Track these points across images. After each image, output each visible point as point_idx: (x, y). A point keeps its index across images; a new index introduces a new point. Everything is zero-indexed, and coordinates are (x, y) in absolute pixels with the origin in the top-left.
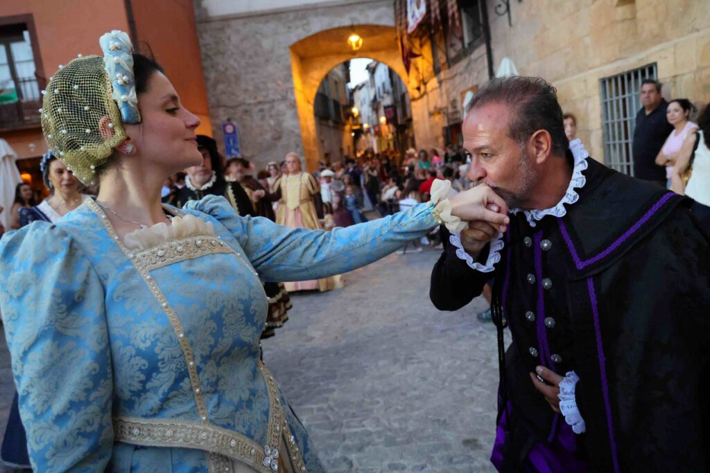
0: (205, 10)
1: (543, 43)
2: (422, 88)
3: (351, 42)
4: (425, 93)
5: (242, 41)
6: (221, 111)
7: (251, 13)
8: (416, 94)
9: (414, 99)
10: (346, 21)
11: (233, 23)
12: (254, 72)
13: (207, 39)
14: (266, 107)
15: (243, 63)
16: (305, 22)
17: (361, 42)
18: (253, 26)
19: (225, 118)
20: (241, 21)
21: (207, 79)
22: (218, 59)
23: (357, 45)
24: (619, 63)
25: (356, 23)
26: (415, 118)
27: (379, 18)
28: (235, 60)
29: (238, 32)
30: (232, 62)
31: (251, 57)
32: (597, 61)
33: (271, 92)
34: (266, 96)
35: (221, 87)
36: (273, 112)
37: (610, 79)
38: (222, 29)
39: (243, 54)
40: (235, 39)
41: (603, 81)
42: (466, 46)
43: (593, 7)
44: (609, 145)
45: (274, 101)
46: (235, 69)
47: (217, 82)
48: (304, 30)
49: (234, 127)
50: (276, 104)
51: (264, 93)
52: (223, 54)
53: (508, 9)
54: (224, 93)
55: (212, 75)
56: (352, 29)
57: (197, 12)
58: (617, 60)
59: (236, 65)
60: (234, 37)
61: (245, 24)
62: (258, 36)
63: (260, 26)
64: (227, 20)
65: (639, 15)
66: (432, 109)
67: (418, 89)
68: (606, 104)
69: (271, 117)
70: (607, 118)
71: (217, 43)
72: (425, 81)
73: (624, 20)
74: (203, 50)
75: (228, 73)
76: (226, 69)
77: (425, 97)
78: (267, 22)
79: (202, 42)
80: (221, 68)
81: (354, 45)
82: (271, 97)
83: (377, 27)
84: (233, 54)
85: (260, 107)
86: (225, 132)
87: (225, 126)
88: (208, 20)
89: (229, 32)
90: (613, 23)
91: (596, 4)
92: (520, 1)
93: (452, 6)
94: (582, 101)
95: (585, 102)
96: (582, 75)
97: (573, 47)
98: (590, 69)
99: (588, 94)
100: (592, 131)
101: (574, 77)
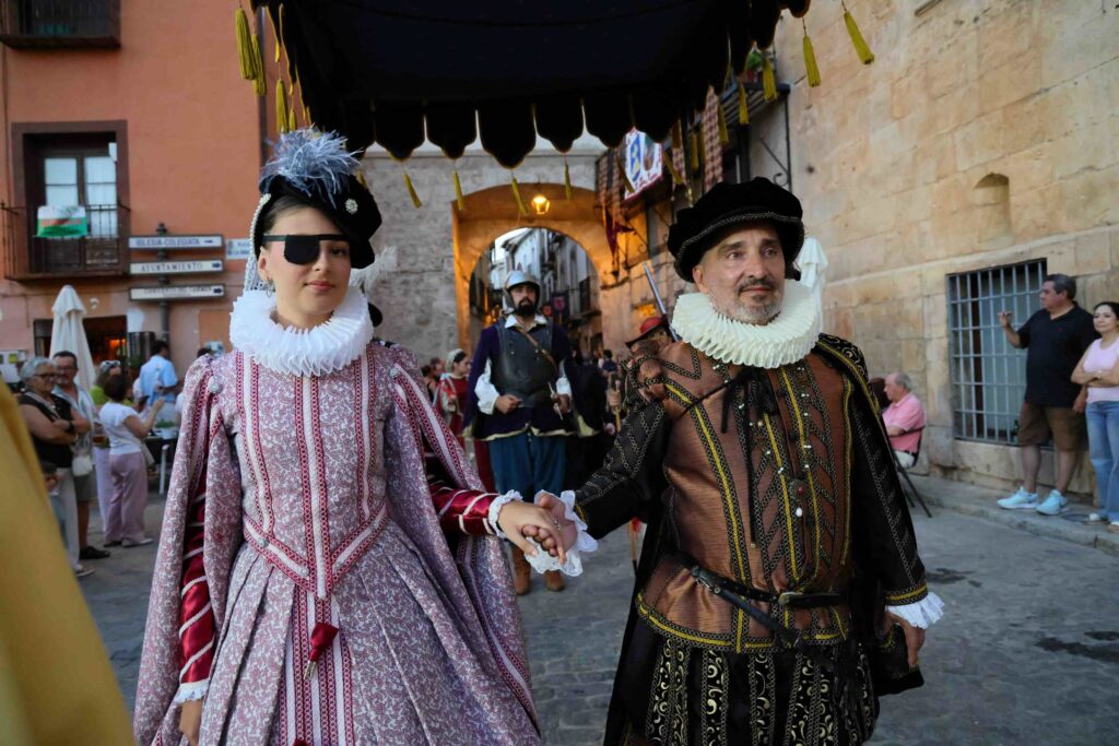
1: (847, 225)
2: (623, 274)
3: (535, 204)
4: (626, 280)
5: (388, 187)
8: (611, 280)
9: (605, 287)
10: (531, 178)
12: (400, 231)
14: (412, 278)
16: (475, 172)
17: (548, 205)
23: (543, 209)
24: (981, 256)
25: (543, 181)
26: (605, 312)
29: (384, 175)
31: (397, 210)
32: (941, 253)
33: (421, 259)
34: (413, 264)
36: (422, 287)
37: (963, 276)
41: (952, 278)
43: (936, 185)
44: (957, 360)
45: (424, 271)
48: (474, 182)
50: (425, 275)
51: (411, 260)
53: (789, 182)
56: (539, 188)
58: (974, 252)
65: (1013, 199)
66: (637, 300)
67: (616, 273)
68: (954, 307)
69: (418, 292)
70: (956, 325)
72: (630, 264)
73: (985, 205)
77: (627, 285)
78: (424, 167)
81: (538, 209)
82: (420, 266)
83: (569, 188)
85: (404, 277)
90: (970, 207)
91: (942, 182)
92: (811, 170)
93: (713, 169)
94: (914, 300)
95: (919, 302)
96: (915, 268)
97: (900, 233)
98: (928, 261)
99: (926, 293)
100: (931, 339)
101: (902, 270)
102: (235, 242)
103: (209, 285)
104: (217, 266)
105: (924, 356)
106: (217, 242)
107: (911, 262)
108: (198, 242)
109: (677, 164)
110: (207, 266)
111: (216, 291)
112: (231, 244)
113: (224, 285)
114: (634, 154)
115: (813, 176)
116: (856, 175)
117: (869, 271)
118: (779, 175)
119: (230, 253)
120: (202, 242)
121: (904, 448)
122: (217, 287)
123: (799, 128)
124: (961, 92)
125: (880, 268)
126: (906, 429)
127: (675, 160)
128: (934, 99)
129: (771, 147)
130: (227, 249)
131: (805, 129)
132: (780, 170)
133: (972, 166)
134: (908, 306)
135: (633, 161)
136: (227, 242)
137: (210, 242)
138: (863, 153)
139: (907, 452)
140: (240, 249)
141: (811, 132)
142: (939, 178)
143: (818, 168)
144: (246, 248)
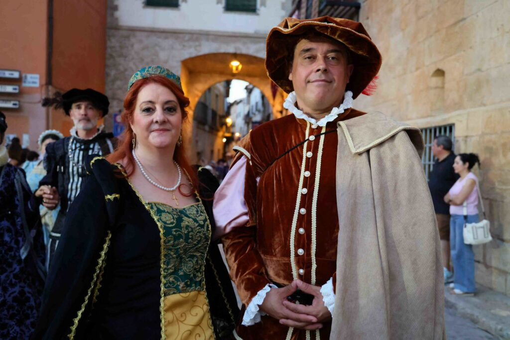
0: (117, 19)
2: (284, 112)
3: (232, 66)
5: (143, 49)
6: (115, 103)
7: (154, 28)
10: (231, 50)
11: (138, 34)
13: (113, 42)
16: (197, 43)
17: (240, 67)
18: (154, 39)
19: (117, 109)
20: (146, 34)
21: (108, 75)
22: (121, 60)
23: (237, 69)
24: (429, 119)
25: (238, 52)
27: (258, 51)
28: (135, 64)
29: (141, 41)
30: (131, 65)
32: (414, 115)
35: (118, 83)
38: (128, 37)
39: (142, 60)
40: (137, 47)
43: (416, 73)
47: (115, 79)
48: (196, 50)
52: (126, 57)
54: (120, 88)
55: (113, 73)
56: (235, 56)
57: (109, 19)
58: (428, 116)
60: (137, 45)
61: (148, 36)
62: (157, 48)
63: (160, 40)
64: (133, 30)
65: (446, 86)
67: (281, 112)
71: (121, 47)
73: (436, 88)
74: (109, 50)
75: (127, 73)
76: (126, 70)
78: (166, 38)
79: (109, 44)
80: (121, 68)
81: (234, 69)
83: (256, 58)
84: (133, 59)
86: (115, 121)
87: (116, 115)
88: (117, 28)
89: (133, 40)
90: (428, 88)
91: (418, 72)
97: (398, 101)
102: (29, 76)
103: (10, 101)
104: (15, 89)
106: (16, 75)
108: (4, 74)
110: (9, 89)
111: (14, 104)
112: (26, 77)
113: (19, 101)
119: (25, 82)
120: (7, 74)
122: (15, 102)
124: (430, 16)
128: (419, 19)
130: (23, 79)
133: (430, 63)
136: (23, 75)
137: (12, 74)
140: (31, 80)
142: (417, 69)
144: (35, 80)
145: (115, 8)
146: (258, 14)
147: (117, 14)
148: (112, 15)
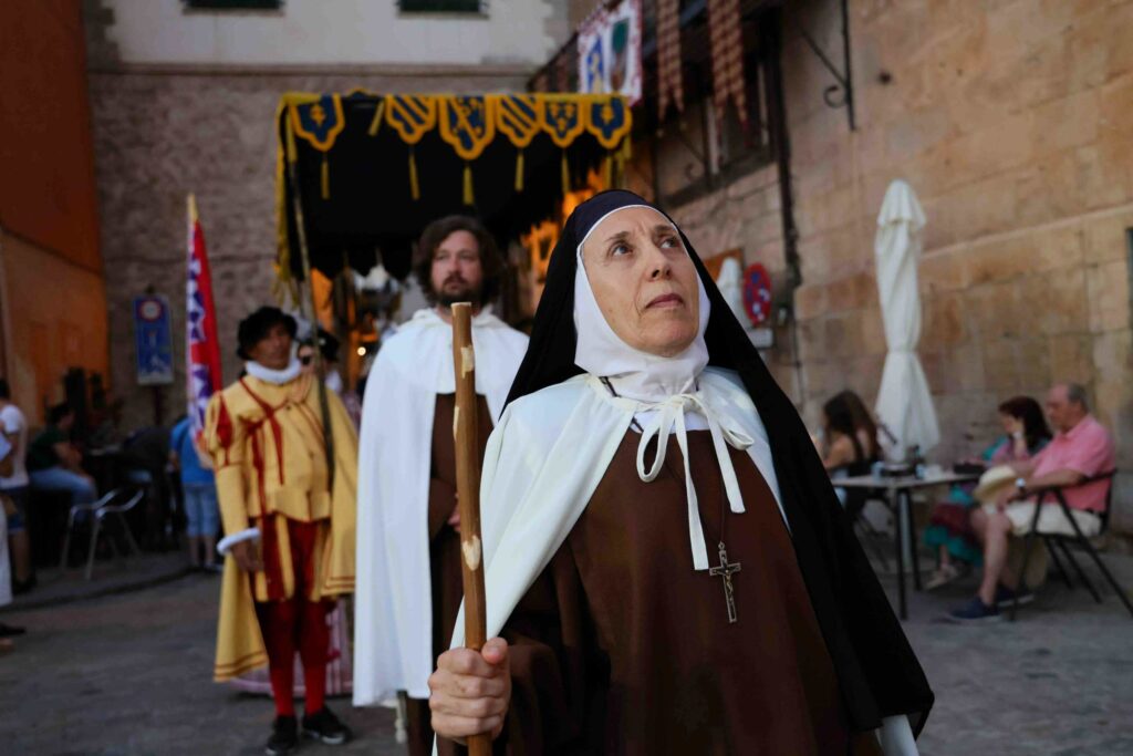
0: (114, 46)
1: (948, 162)
5: (195, 122)
6: (132, 270)
7: (219, 65)
11: (177, 82)
12: (217, 192)
13: (110, 109)
14: (240, 268)
15: (193, 169)
18: (222, 94)
19: (141, 286)
20: (196, 81)
21: (105, 196)
22: (137, 155)
28: (177, 162)
29: (187, 102)
30: (167, 165)
31: (212, 159)
32: (1117, 195)
33: (253, 237)
34: (241, 246)
35: (137, 217)
36: (255, 282)
38: (150, 93)
39: (195, 151)
40: (178, 116)
42: (715, 169)
45: (258, 257)
46: (172, 179)
47: (128, 205)
49: (163, 308)
50: (262, 264)
51: (238, 239)
52: (150, 145)
53: (849, 99)
54: (143, 230)
55: (118, 190)
57: (92, 49)
59: (176, 172)
60: (176, 113)
61: (205, 88)
62: (234, 117)
63: (237, 95)
64: (164, 74)
69: (250, 290)
71: (134, 121)
74: (101, 132)
75: (157, 188)
76: (154, 180)
78: (255, 89)
79: (98, 114)
80: (141, 176)
82: (253, 248)
84: (170, 148)
85: (226, 267)
86: (140, 317)
87: (140, 303)
88: (116, 68)
89: (165, 100)
91: (1119, 83)
92: (885, 78)
93: (729, 83)
94: (1069, 274)
95: (1079, 277)
96: (1073, 222)
97: (1042, 169)
98: (1093, 209)
99: (1090, 260)
100: (1101, 334)
101: (1044, 229)
105: (1091, 362)
107: (1060, 213)
109: (667, 78)
114: (594, 68)
115: (890, 88)
116: (964, 81)
117: (987, 232)
118: (834, 89)
121: (1084, 506)
123: (864, 12)
125: (1008, 226)
126: (1089, 473)
127: (662, 72)
129: (820, 44)
131: (875, 13)
132: (833, 81)
134: (1059, 283)
135: (591, 78)
138: (976, 45)
139: (1090, 511)
141: (884, 19)
142: (1112, 76)
143: (897, 75)
145: (108, 17)
146: (486, 17)
147: (114, 33)
148: (100, 36)
